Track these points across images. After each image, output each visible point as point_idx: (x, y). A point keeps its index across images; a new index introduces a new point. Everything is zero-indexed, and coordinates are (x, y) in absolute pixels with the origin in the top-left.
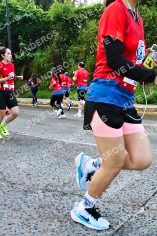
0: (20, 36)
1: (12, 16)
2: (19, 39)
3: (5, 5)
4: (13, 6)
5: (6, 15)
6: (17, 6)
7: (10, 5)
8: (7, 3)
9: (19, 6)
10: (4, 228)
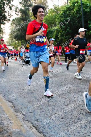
0: (89, 21)
1: (84, 10)
2: (89, 22)
3: (80, 4)
4: (85, 4)
5: (81, 10)
6: (87, 3)
7: (83, 4)
8: (81, 3)
9: (88, 4)
10: (88, 134)
